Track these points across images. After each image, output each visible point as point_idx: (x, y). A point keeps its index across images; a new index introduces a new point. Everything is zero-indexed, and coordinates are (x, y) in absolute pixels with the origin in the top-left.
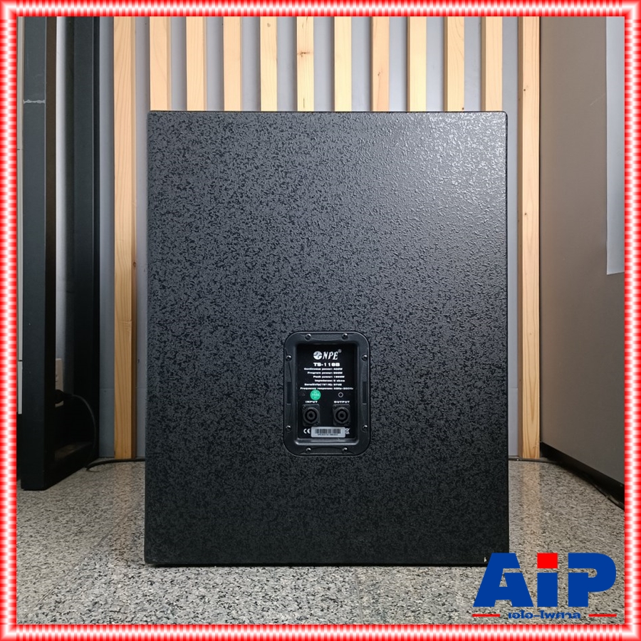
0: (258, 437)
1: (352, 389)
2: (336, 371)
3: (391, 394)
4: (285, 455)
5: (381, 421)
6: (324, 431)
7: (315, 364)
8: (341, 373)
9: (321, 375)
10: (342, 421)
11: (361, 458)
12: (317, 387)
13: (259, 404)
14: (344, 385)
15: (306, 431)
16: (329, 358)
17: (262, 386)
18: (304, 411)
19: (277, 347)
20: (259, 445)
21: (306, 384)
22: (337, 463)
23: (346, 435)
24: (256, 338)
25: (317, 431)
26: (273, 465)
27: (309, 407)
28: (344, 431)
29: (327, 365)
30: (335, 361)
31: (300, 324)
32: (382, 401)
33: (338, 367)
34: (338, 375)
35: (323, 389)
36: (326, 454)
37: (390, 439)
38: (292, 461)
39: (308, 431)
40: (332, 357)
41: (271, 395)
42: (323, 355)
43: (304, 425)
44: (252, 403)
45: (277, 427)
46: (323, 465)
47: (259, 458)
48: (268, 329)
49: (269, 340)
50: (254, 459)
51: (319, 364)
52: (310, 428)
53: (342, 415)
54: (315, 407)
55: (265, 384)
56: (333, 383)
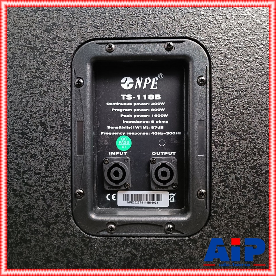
0: (32, 207)
1: (180, 133)
2: (154, 107)
3: (246, 139)
4: (74, 236)
5: (229, 183)
6: (137, 197)
7: (123, 96)
8: (163, 110)
9: (132, 113)
10: (164, 182)
11: (195, 241)
12: (126, 131)
13: (33, 156)
14: (167, 128)
15: (110, 197)
16: (145, 87)
17: (37, 126)
18: (106, 167)
19: (61, 65)
20: (33, 219)
21: (109, 127)
22: (156, 249)
23: (170, 203)
24: (26, 50)
25: (127, 197)
26: (56, 251)
27: (113, 160)
28: (166, 198)
29: (142, 97)
30: (154, 92)
31: (96, 27)
32: (229, 151)
33: (158, 101)
34: (158, 113)
35: (136, 134)
36: (139, 234)
37: (242, 211)
38: (86, 245)
39: (113, 197)
40: (149, 86)
41: (51, 141)
42: (135, 83)
43: (107, 188)
44: (22, 154)
45: (62, 192)
46: (134, 252)
47: (33, 240)
48: (46, 37)
49: (48, 54)
50: (25, 241)
51: (130, 97)
52: (116, 192)
53: (164, 174)
54: (124, 160)
55: (42, 124)
56: (150, 125)
